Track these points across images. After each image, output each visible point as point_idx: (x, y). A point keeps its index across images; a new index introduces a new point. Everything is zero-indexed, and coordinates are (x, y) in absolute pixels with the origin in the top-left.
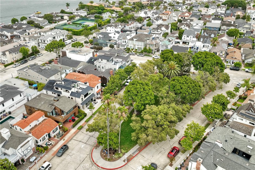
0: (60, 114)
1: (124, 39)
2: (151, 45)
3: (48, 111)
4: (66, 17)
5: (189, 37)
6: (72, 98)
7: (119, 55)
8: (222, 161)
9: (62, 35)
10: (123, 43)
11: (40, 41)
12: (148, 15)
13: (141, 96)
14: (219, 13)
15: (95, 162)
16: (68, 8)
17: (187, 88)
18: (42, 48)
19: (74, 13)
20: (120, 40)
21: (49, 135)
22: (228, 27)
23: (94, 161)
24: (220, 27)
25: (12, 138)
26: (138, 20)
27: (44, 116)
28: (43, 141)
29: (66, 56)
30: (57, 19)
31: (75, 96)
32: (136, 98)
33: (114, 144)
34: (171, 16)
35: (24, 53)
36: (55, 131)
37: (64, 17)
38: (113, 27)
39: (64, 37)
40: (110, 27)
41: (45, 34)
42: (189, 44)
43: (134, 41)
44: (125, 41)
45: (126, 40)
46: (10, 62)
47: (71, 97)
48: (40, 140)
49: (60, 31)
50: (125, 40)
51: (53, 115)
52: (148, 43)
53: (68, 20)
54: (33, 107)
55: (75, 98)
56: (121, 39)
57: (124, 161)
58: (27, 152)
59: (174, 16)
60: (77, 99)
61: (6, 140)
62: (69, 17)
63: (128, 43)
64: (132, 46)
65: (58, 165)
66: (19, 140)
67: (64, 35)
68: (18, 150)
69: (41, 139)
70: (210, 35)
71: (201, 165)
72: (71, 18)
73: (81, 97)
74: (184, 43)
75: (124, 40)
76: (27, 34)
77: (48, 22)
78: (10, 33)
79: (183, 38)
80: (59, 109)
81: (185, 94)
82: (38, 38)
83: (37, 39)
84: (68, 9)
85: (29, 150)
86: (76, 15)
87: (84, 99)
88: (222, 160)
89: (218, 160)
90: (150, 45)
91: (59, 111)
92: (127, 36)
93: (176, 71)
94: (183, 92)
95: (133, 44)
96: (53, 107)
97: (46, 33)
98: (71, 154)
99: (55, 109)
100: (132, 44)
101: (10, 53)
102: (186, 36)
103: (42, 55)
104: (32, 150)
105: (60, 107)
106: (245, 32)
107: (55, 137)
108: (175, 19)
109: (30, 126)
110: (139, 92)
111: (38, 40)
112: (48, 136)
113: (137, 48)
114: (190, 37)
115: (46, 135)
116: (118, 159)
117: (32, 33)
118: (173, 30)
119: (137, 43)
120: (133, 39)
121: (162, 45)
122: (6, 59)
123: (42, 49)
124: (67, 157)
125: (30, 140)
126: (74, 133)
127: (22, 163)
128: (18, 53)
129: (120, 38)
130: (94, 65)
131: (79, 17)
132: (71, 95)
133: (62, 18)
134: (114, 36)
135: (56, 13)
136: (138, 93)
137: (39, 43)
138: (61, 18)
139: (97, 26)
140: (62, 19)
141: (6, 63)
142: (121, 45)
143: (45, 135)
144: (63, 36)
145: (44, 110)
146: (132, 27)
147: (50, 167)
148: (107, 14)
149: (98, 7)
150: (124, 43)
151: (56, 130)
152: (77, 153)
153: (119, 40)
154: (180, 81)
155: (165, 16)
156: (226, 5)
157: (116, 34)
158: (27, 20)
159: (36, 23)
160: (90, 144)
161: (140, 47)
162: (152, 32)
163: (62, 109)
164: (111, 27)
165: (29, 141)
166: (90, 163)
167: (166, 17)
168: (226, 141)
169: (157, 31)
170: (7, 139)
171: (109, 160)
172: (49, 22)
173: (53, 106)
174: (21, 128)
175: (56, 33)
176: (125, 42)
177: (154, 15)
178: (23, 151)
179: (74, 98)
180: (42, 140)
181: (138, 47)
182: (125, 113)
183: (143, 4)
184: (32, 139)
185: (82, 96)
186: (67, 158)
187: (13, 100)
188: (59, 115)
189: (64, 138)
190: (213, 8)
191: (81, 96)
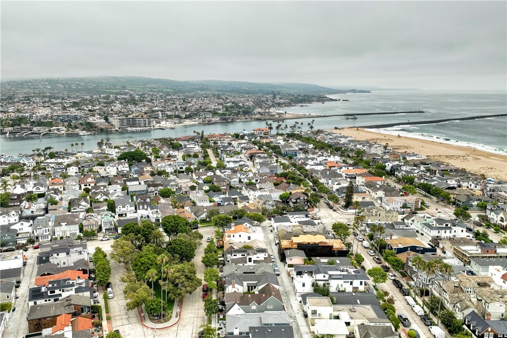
0: (81, 313)
1: (45, 227)
2: (90, 225)
10: (46, 232)
12: (27, 189)
14: (126, 172)
20: (38, 230)
22: (156, 188)
24: (147, 189)
26: (30, 198)
34: (68, 185)
38: (4, 216)
42: (126, 215)
43: (63, 226)
44: (49, 229)
47: (76, 294)
52: (86, 224)
54: (43, 318)
57: (177, 317)
59: (73, 184)
60: (85, 293)
64: (61, 233)
70: (145, 200)
74: (120, 215)
75: (47, 229)
79: (117, 210)
80: (80, 307)
90: (88, 226)
92: (49, 222)
95: (62, 231)
96: (72, 307)
99: (75, 307)
102: (121, 207)
105: (80, 304)
106: (175, 190)
107: (93, 333)
108: (75, 188)
113: (69, 234)
114: (126, 206)
118: (93, 203)
119: (68, 228)
120: (61, 224)
121: (106, 222)
134: (21, 227)
142: (41, 237)
146: (35, 210)
150: (48, 233)
153: (36, 231)
155: (59, 186)
156: (127, 160)
157: (24, 224)
161: (73, 232)
162: (73, 211)
167: (61, 188)
169: (80, 208)
173: (70, 306)
177: (40, 187)
181: (71, 232)
189: (104, 330)
190: (113, 166)
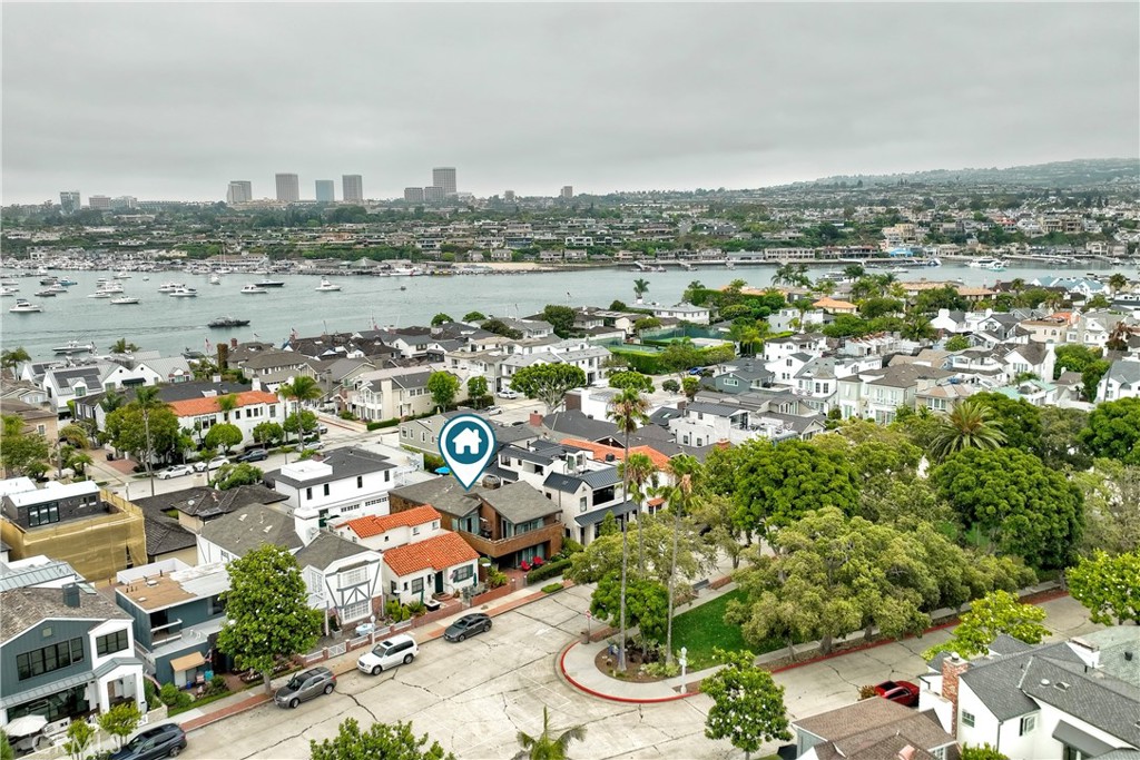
0: (494, 534)
1: (821, 375)
2: (937, 401)
3: (454, 513)
4: (624, 323)
5: (1130, 388)
6: (549, 496)
7: (774, 409)
8: (1062, 687)
9: (587, 361)
10: (818, 391)
11: (505, 372)
12: (968, 325)
13: (799, 487)
15: (568, 672)
16: (640, 298)
17: (1007, 486)
18: (505, 395)
19: (659, 312)
20: (804, 381)
21: (439, 577)
23: (563, 670)
25: (319, 542)
26: (911, 330)
27: (439, 522)
28: (413, 593)
29: (580, 408)
30: (589, 326)
31: (561, 488)
32: (777, 493)
33: (646, 614)
34: (1076, 330)
35: (441, 391)
36: (460, 578)
37: (617, 322)
38: (789, 344)
39: (594, 369)
40: (778, 345)
41: (527, 350)
43: (864, 385)
44: (826, 386)
45: (832, 384)
46: (387, 418)
47: (545, 490)
48: (406, 584)
49: (582, 347)
50: (826, 381)
51: (470, 529)
52: (925, 393)
53: (631, 333)
54: (412, 501)
55: (557, 492)
56: (810, 378)
57: (677, 689)
58: (352, 600)
59: (1092, 328)
60: (565, 496)
61: (302, 544)
62: (634, 322)
63: (836, 395)
64: (854, 404)
65: (439, 659)
66: (340, 547)
67: (596, 360)
68: (327, 576)
69: (409, 579)
71: (962, 684)
72: (640, 326)
73: (579, 493)
75: (822, 382)
76: (469, 349)
77: (552, 331)
78: (415, 347)
80: (494, 514)
81: (996, 506)
82: (500, 362)
83: (497, 365)
84: (640, 301)
85: (360, 597)
86: (665, 319)
87: (592, 508)
88: (1066, 685)
89: (1046, 682)
90: (930, 399)
91: (491, 522)
92: (836, 367)
93: (982, 439)
94: (985, 500)
95: (859, 399)
96: (477, 503)
97: (531, 348)
98: (491, 643)
99: (480, 508)
100: (855, 398)
101: (395, 386)
102: (1116, 385)
103: (500, 412)
104: (370, 602)
105: (498, 506)
107: (457, 595)
108: (1095, 342)
109: (387, 538)
110: (790, 471)
111: (501, 366)
112: (433, 581)
113: (874, 412)
115: (429, 576)
116: (657, 680)
117: (484, 348)
118: (1063, 369)
119: (874, 392)
120: (861, 377)
122: (379, 407)
123: (508, 398)
124: (476, 647)
125: (371, 563)
126: (527, 598)
127: (331, 634)
128: (419, 392)
129: (806, 374)
130: (670, 432)
131: (673, 327)
132: (546, 483)
133: (609, 323)
134: (787, 370)
135: (589, 310)
136: (786, 475)
137: (499, 380)
138: (605, 325)
139: (737, 352)
140: (608, 328)
141: (376, 420)
143: (424, 574)
144: (591, 363)
145: (445, 509)
146: (874, 349)
147: (411, 655)
148: (785, 314)
149: (760, 298)
150: (821, 395)
151: (465, 576)
152: (515, 643)
153: (801, 383)
154: (976, 460)
155: (1050, 330)
157: (793, 363)
158: (483, 322)
159: (511, 328)
160: (572, 631)
161: (885, 409)
162: (956, 365)
163: (502, 511)
164: (784, 345)
165: (366, 563)
166: (550, 673)
167: (1054, 333)
168: (1128, 657)
169: (982, 363)
170: (306, 541)
171: (620, 676)
172: (555, 332)
173: (475, 501)
174: (356, 536)
175: (565, 350)
176: (826, 391)
177: (998, 325)
178: (342, 587)
179: (554, 493)
180: (409, 586)
181: (880, 408)
182: (691, 479)
183: (964, 297)
184: (378, 560)
185: (584, 490)
186: (474, 649)
187: (360, 485)
188: (490, 536)
189: (486, 604)
191: (580, 488)
